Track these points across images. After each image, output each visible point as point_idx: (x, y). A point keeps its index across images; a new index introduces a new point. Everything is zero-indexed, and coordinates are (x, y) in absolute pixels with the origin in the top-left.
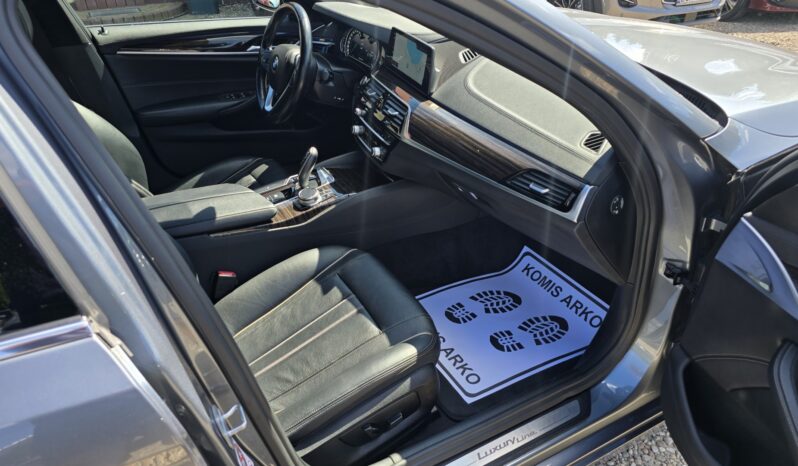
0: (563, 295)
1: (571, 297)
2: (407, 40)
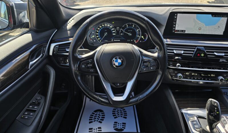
2: (196, 15)
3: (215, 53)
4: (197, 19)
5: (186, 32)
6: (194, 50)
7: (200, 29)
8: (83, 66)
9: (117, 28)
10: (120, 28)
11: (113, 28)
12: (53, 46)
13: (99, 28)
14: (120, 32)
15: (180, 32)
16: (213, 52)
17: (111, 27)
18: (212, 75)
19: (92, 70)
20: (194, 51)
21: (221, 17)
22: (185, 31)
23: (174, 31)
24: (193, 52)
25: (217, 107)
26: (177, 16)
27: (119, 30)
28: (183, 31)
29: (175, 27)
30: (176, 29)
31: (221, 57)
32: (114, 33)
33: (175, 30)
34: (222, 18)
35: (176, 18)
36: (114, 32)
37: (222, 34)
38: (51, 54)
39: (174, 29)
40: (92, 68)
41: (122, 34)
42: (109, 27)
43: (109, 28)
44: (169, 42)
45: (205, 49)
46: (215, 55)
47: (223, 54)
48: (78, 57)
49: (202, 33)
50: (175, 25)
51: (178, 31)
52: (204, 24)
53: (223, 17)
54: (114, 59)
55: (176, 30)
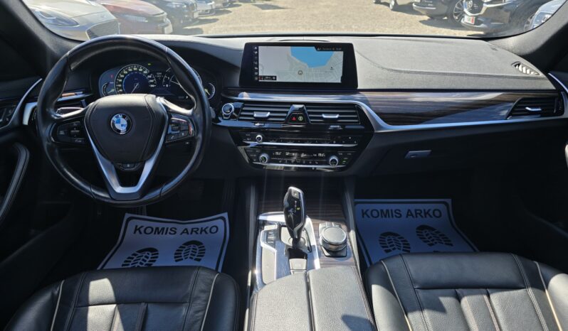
0: (404, 213)
1: (409, 210)
2: (290, 47)
3: (324, 116)
4: (292, 55)
5: (278, 80)
6: (287, 110)
7: (300, 73)
8: (62, 133)
9: (158, 74)
10: (163, 74)
11: (149, 74)
12: (30, 107)
13: (123, 74)
14: (164, 81)
15: (268, 79)
16: (321, 113)
17: (145, 72)
18: (320, 155)
19: (79, 141)
20: (287, 112)
21: (332, 50)
22: (276, 77)
23: (256, 79)
24: (285, 115)
25: (298, 200)
26: (257, 50)
27: (162, 78)
28: (271, 78)
29: (258, 71)
30: (260, 75)
31: (334, 121)
32: (152, 83)
33: (258, 76)
34: (335, 53)
35: (258, 54)
36: (152, 81)
37: (339, 81)
38: (26, 121)
39: (256, 73)
40: (78, 136)
41: (167, 86)
42: (142, 72)
43: (141, 75)
44: (246, 97)
45: (307, 108)
46: (322, 118)
47: (337, 116)
48: (53, 116)
49: (306, 81)
50: (258, 67)
51: (264, 77)
52: (305, 64)
53: (335, 50)
54: (114, 119)
55: (261, 77)
